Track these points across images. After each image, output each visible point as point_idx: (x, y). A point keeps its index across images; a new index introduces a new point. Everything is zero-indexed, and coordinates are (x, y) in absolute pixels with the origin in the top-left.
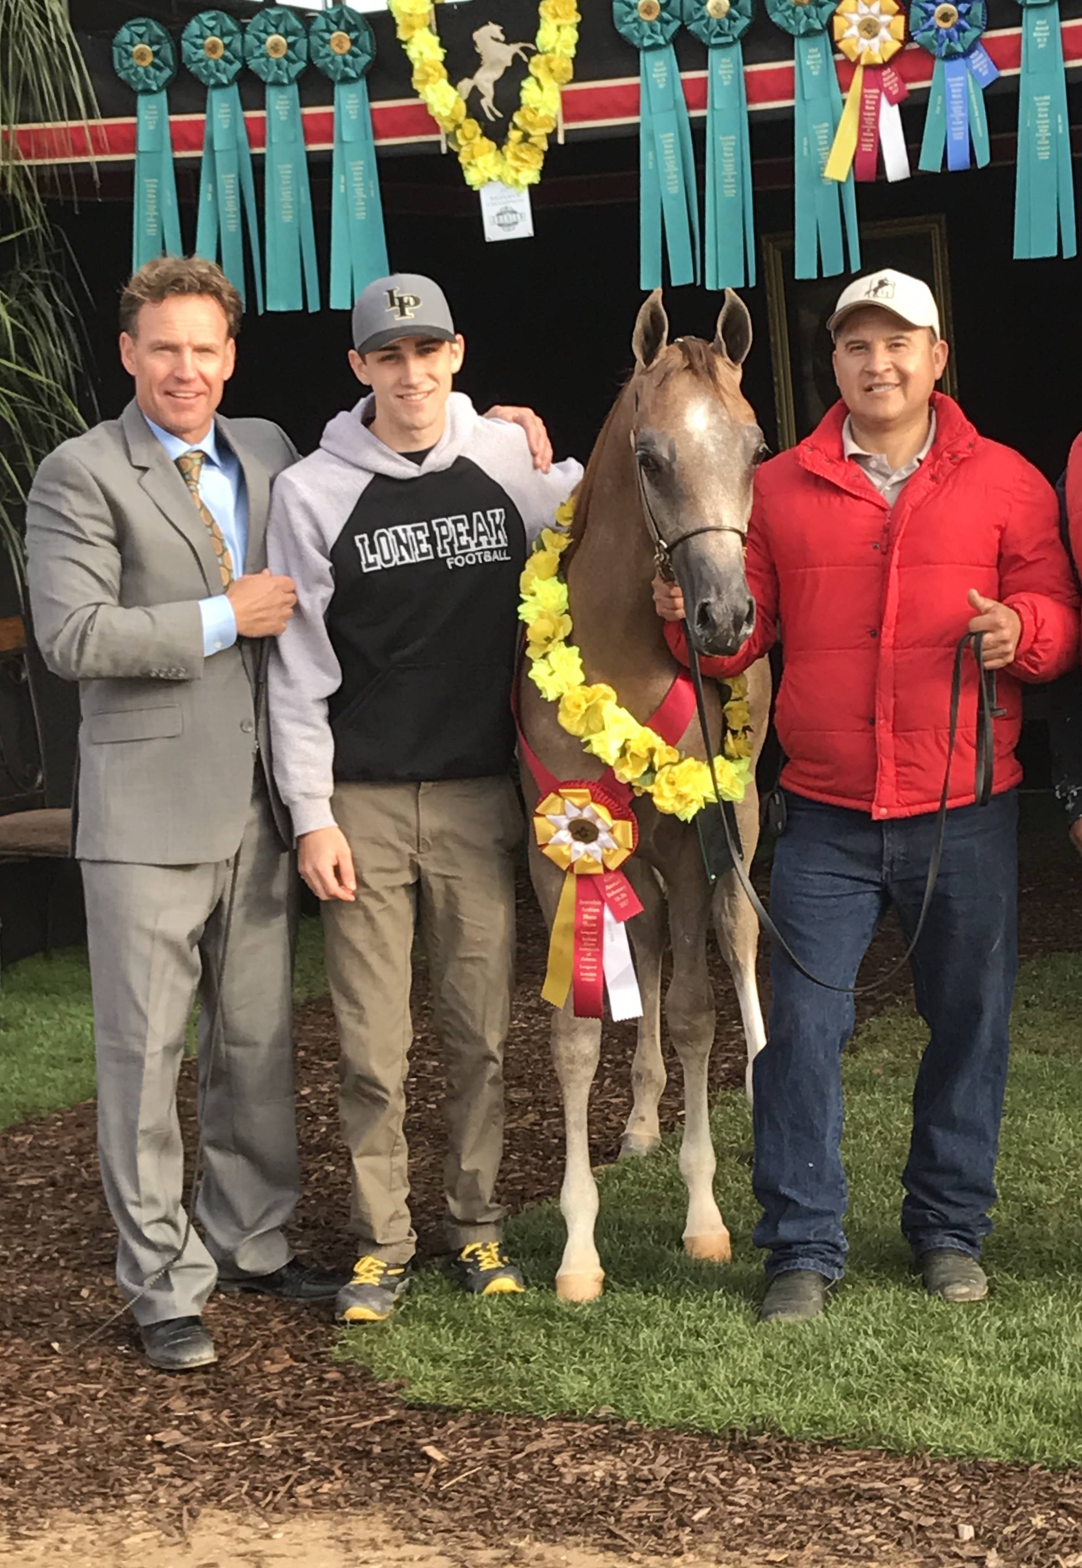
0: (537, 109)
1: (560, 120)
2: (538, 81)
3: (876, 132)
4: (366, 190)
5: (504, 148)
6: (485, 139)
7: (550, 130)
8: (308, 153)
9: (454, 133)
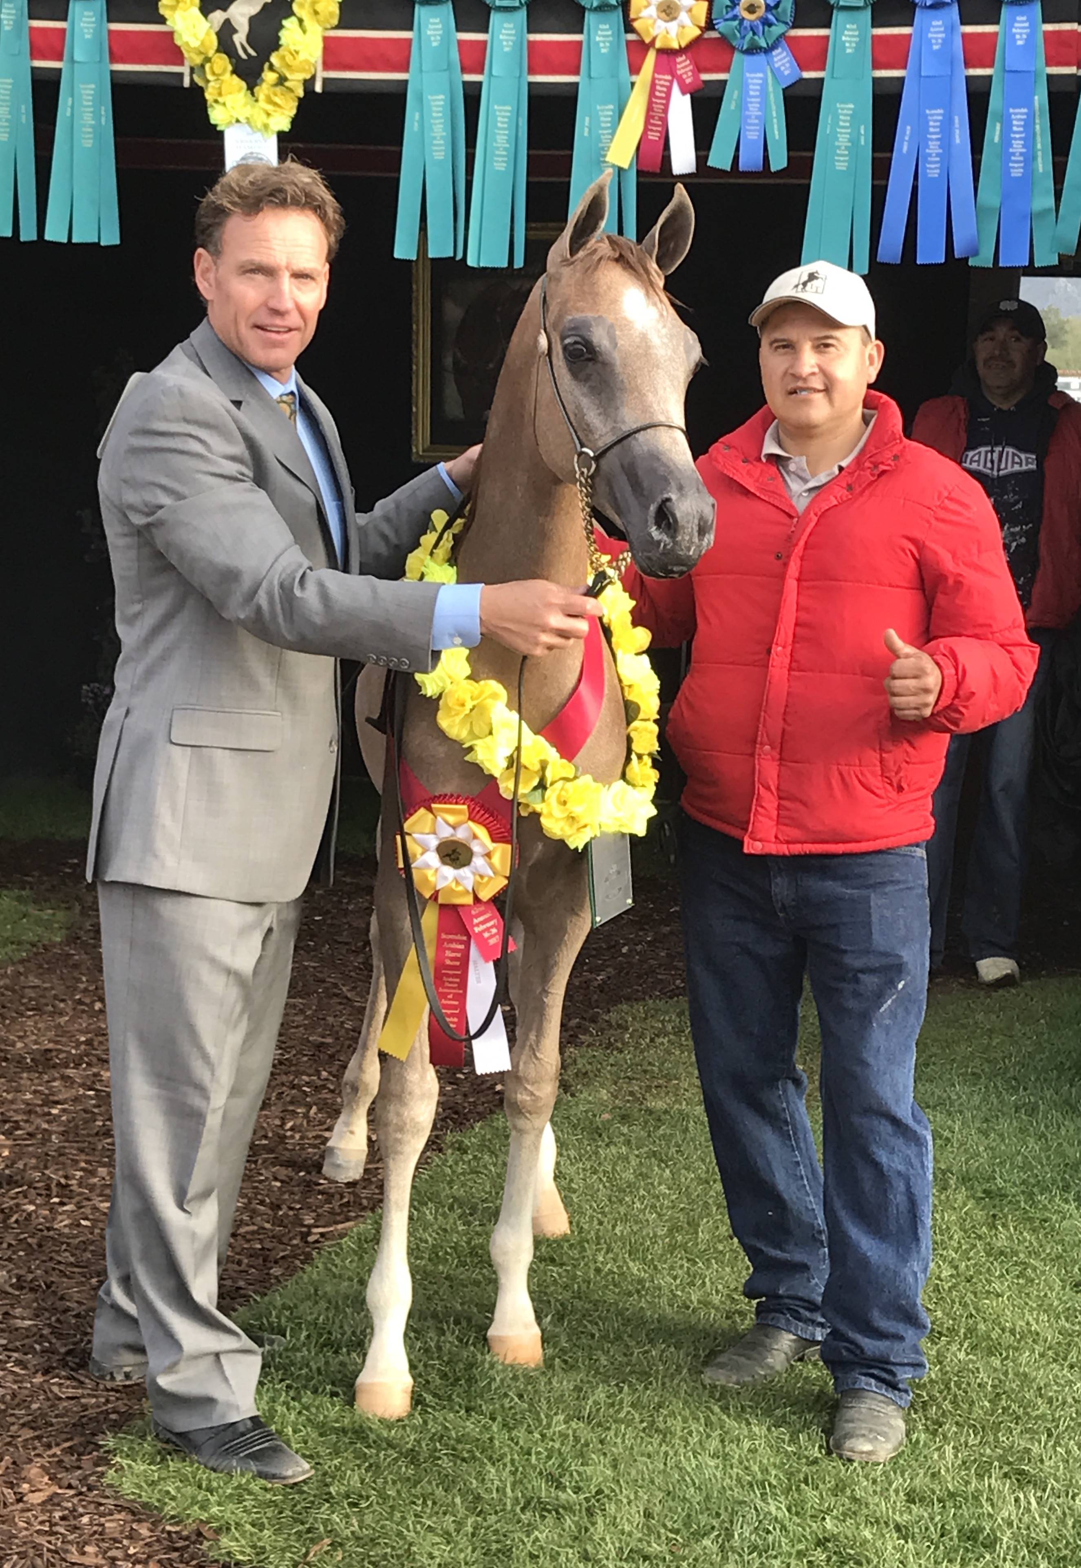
0: (297, 52)
1: (320, 67)
2: (301, 21)
3: (664, 121)
4: (97, 116)
5: (256, 89)
6: (235, 76)
7: (308, 77)
8: (34, 70)
9: (202, 66)
